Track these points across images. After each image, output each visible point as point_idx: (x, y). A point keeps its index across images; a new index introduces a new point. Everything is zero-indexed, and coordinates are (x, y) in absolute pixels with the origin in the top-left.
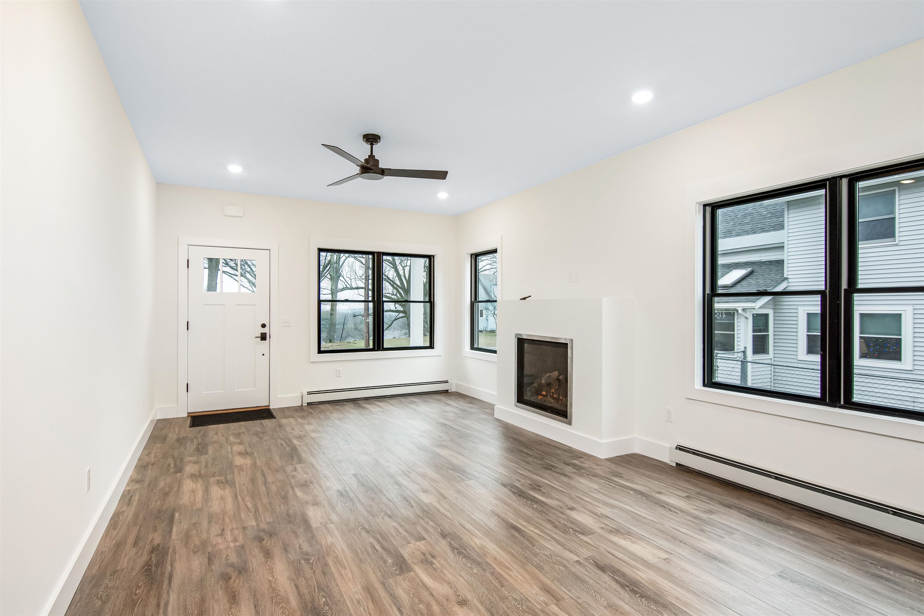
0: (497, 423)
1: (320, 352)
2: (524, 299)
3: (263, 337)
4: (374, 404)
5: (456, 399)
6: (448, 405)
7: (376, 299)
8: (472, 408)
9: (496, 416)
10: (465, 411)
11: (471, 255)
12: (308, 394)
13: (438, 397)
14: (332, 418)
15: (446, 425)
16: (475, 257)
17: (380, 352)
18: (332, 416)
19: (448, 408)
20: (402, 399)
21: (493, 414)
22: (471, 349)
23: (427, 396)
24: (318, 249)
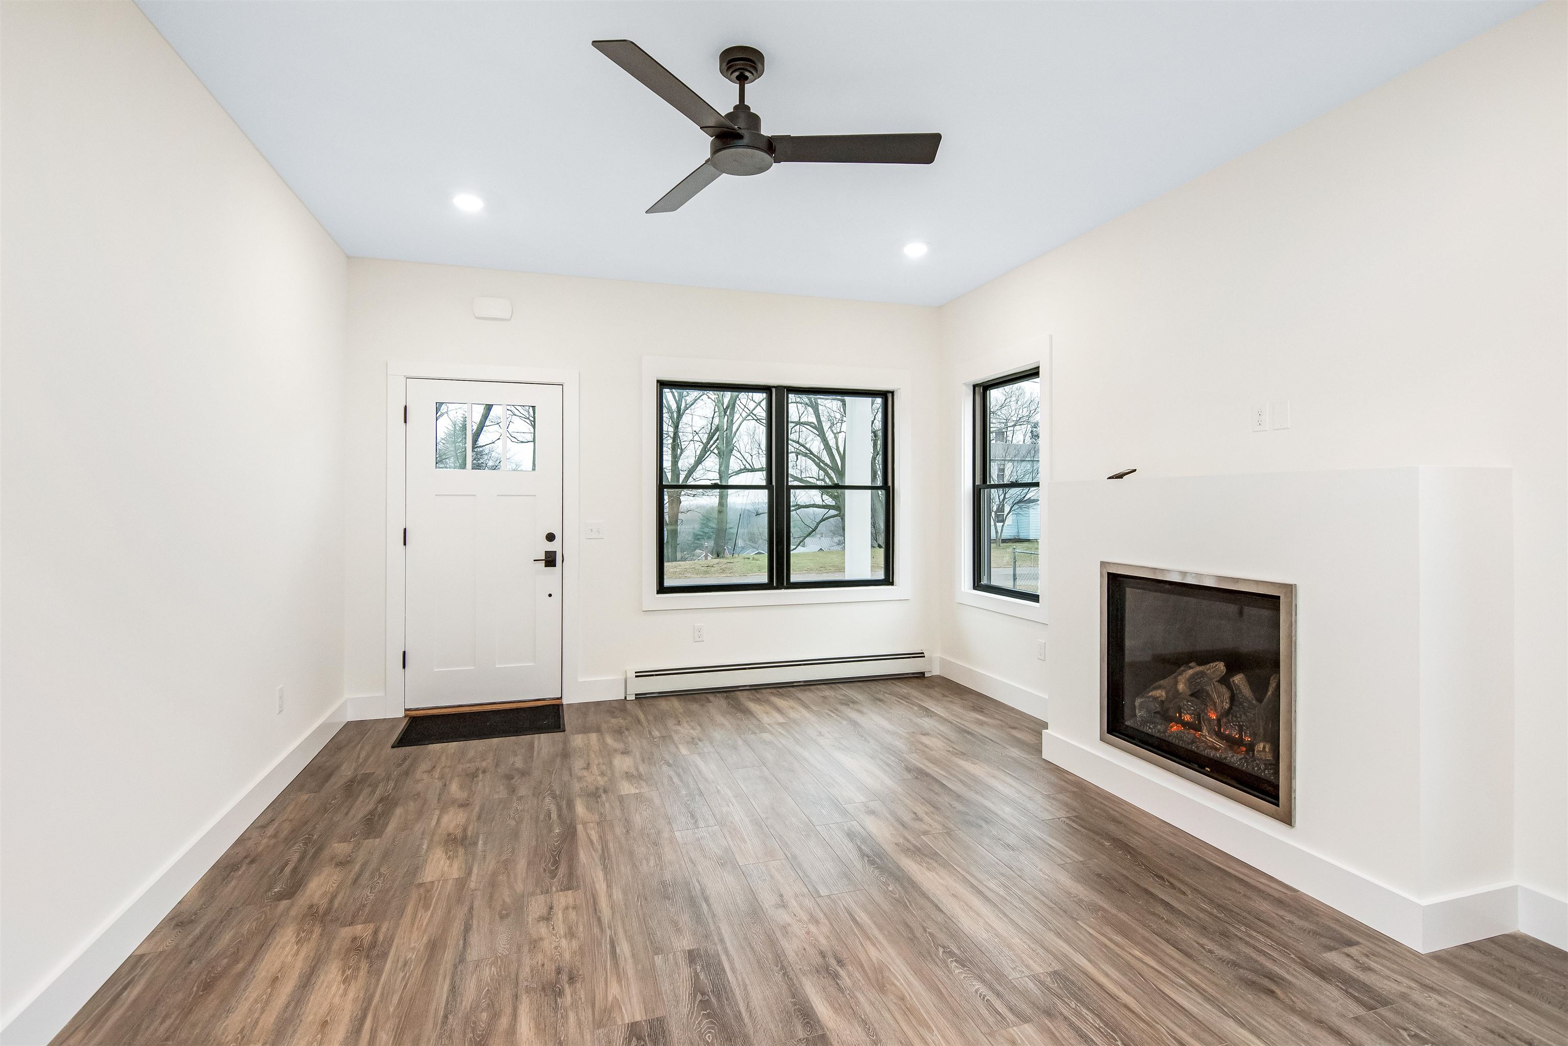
0: (1054, 779)
1: (662, 589)
2: (1120, 476)
3: (550, 560)
4: (768, 702)
5: (944, 696)
6: (928, 713)
7: (774, 483)
8: (981, 723)
9: (1048, 754)
10: (969, 733)
11: (974, 386)
12: (636, 676)
13: (903, 689)
14: (676, 738)
15: (928, 775)
16: (983, 389)
17: (783, 591)
18: (676, 732)
19: (927, 723)
20: (827, 692)
21: (1037, 749)
22: (975, 588)
23: (880, 686)
24: (658, 381)
